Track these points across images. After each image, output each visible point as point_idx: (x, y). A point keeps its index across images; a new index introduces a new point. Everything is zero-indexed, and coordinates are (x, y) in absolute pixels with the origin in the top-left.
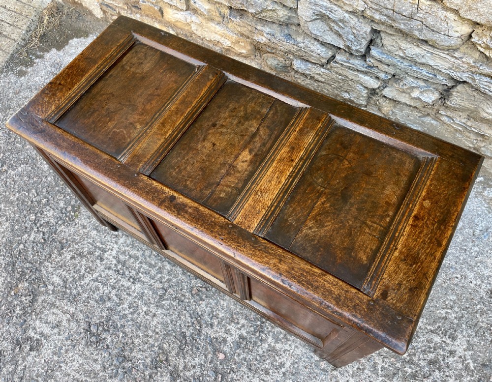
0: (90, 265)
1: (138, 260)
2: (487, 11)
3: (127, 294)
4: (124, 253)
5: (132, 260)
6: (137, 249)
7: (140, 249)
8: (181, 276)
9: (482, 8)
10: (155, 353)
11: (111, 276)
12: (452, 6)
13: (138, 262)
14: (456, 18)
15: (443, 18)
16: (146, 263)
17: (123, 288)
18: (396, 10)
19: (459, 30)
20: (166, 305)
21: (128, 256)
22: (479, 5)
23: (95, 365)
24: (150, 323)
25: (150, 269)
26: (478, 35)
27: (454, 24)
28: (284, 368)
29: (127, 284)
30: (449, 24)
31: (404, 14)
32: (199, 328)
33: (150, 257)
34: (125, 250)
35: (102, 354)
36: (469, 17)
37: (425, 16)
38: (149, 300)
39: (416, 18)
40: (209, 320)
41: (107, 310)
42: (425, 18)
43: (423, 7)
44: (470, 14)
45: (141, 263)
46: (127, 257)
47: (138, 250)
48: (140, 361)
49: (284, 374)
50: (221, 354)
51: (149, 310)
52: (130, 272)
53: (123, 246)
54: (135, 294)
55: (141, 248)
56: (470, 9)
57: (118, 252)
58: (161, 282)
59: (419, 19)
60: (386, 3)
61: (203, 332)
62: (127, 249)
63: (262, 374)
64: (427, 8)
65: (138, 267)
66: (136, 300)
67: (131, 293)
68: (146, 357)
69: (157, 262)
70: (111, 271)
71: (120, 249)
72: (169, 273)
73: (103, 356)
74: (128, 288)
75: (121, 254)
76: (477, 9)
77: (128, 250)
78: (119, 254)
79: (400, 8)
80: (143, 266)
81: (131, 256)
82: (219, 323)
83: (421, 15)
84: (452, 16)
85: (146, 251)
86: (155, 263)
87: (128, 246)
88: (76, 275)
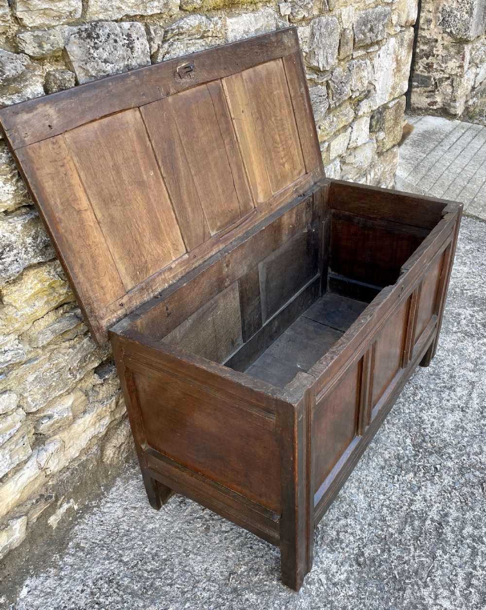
1: (471, 573)
4: (466, 597)
5: (474, 582)
6: (455, 578)
7: (454, 573)
13: (475, 573)
16: (472, 561)
21: (470, 589)
25: (480, 554)
33: (461, 557)
34: (462, 596)
45: (475, 568)
46: (473, 591)
47: (456, 575)
53: (455, 600)
55: (451, 571)
62: (458, 593)
65: (482, 570)
71: (462, 604)
72: (476, 528)
75: (468, 601)
77: (460, 591)
78: (470, 604)
80: (478, 563)
81: (470, 585)
85: (454, 563)
86: (469, 547)
87: (453, 593)
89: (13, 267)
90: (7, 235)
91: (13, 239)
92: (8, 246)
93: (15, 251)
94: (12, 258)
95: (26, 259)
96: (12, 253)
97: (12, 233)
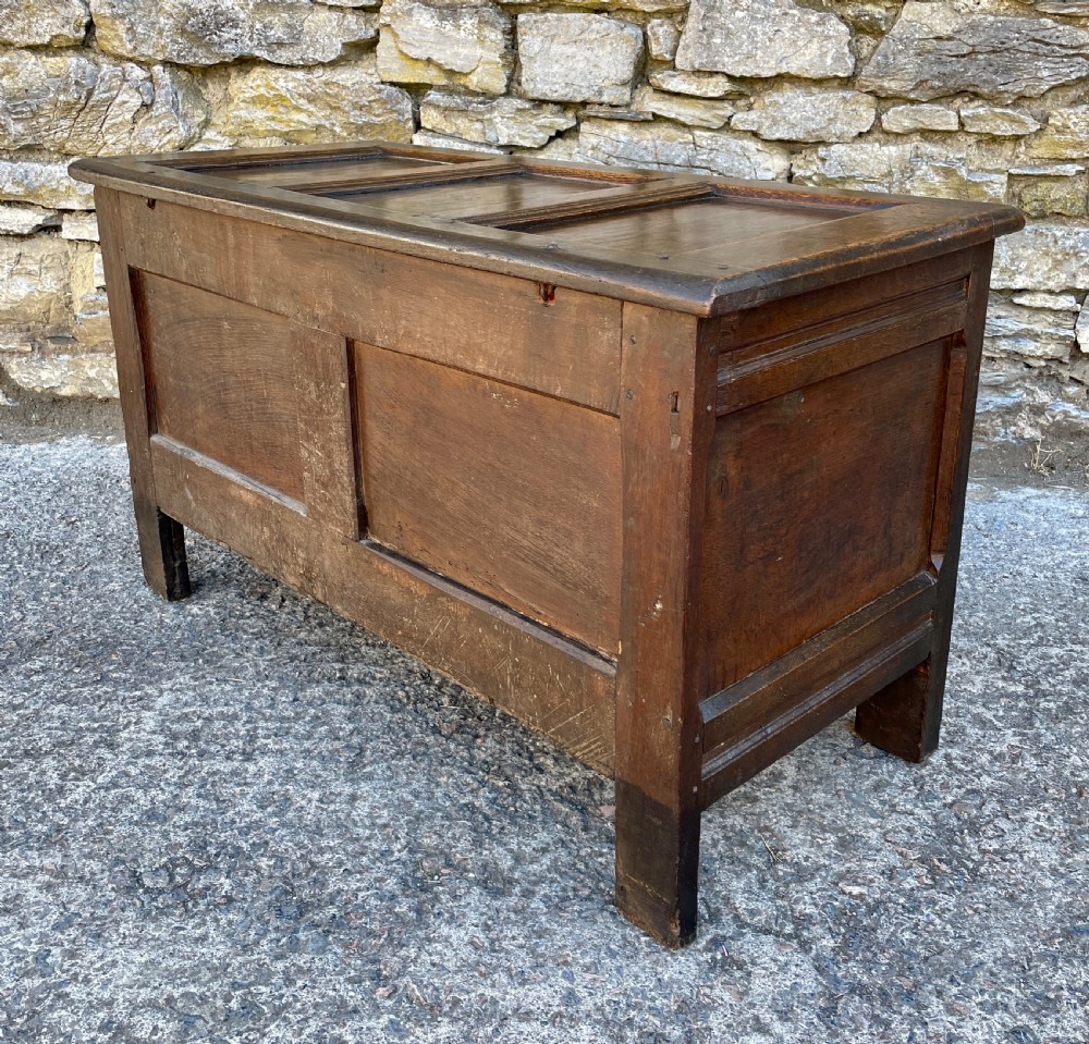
0: (77, 763)
1: (238, 719)
2: (799, 116)
3: (239, 785)
8: (389, 715)
9: (791, 114)
10: (404, 863)
11: (164, 765)
12: (747, 127)
13: (239, 723)
14: (760, 146)
15: (738, 150)
16: (266, 719)
17: (217, 778)
18: (663, 159)
19: (770, 167)
20: (379, 772)
22: (784, 110)
23: (204, 950)
24: (349, 815)
26: (799, 167)
27: (759, 158)
28: (785, 778)
29: (225, 767)
30: (752, 160)
31: (677, 162)
32: (507, 783)
35: (216, 920)
36: (778, 136)
37: (712, 156)
38: (319, 776)
39: (698, 163)
40: (527, 762)
41: (186, 829)
42: (712, 160)
43: (704, 143)
44: (777, 130)
48: (361, 894)
49: (795, 788)
50: (601, 808)
51: (331, 793)
52: (223, 746)
54: (266, 777)
56: (775, 122)
57: (163, 721)
58: (339, 739)
59: (704, 165)
60: (640, 154)
61: (524, 787)
63: (741, 806)
64: (709, 142)
66: (276, 787)
67: (249, 780)
68: (381, 880)
69: (299, 710)
70: (157, 757)
72: (349, 718)
73: (223, 922)
74: (234, 773)
76: (784, 118)
79: (667, 155)
82: (556, 759)
83: (704, 157)
84: (752, 145)
88: (32, 795)
89: (230, 47)
90: (237, 8)
91: (242, 16)
92: (233, 21)
93: (239, 31)
94: (232, 36)
95: (248, 46)
96: (234, 31)
97: (242, 8)
